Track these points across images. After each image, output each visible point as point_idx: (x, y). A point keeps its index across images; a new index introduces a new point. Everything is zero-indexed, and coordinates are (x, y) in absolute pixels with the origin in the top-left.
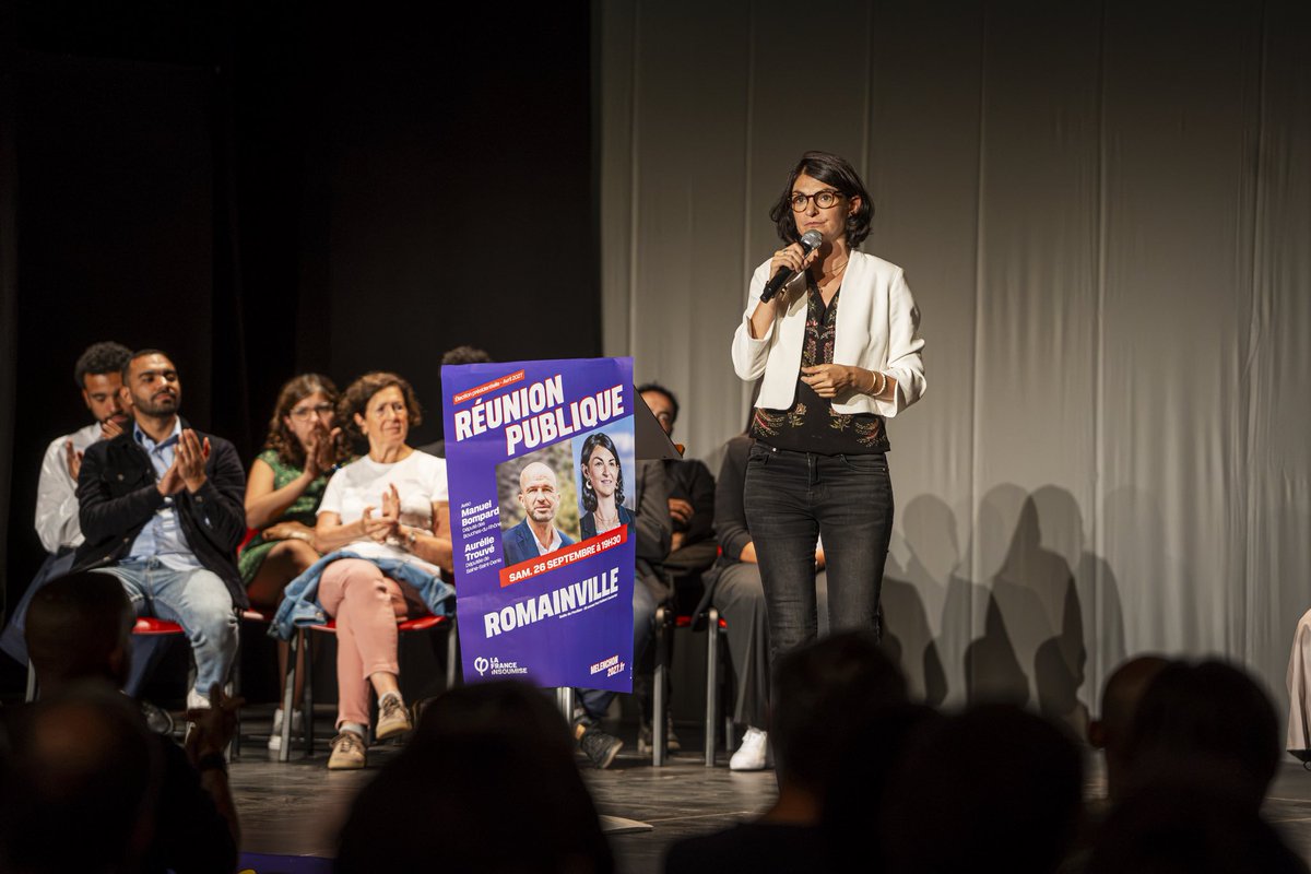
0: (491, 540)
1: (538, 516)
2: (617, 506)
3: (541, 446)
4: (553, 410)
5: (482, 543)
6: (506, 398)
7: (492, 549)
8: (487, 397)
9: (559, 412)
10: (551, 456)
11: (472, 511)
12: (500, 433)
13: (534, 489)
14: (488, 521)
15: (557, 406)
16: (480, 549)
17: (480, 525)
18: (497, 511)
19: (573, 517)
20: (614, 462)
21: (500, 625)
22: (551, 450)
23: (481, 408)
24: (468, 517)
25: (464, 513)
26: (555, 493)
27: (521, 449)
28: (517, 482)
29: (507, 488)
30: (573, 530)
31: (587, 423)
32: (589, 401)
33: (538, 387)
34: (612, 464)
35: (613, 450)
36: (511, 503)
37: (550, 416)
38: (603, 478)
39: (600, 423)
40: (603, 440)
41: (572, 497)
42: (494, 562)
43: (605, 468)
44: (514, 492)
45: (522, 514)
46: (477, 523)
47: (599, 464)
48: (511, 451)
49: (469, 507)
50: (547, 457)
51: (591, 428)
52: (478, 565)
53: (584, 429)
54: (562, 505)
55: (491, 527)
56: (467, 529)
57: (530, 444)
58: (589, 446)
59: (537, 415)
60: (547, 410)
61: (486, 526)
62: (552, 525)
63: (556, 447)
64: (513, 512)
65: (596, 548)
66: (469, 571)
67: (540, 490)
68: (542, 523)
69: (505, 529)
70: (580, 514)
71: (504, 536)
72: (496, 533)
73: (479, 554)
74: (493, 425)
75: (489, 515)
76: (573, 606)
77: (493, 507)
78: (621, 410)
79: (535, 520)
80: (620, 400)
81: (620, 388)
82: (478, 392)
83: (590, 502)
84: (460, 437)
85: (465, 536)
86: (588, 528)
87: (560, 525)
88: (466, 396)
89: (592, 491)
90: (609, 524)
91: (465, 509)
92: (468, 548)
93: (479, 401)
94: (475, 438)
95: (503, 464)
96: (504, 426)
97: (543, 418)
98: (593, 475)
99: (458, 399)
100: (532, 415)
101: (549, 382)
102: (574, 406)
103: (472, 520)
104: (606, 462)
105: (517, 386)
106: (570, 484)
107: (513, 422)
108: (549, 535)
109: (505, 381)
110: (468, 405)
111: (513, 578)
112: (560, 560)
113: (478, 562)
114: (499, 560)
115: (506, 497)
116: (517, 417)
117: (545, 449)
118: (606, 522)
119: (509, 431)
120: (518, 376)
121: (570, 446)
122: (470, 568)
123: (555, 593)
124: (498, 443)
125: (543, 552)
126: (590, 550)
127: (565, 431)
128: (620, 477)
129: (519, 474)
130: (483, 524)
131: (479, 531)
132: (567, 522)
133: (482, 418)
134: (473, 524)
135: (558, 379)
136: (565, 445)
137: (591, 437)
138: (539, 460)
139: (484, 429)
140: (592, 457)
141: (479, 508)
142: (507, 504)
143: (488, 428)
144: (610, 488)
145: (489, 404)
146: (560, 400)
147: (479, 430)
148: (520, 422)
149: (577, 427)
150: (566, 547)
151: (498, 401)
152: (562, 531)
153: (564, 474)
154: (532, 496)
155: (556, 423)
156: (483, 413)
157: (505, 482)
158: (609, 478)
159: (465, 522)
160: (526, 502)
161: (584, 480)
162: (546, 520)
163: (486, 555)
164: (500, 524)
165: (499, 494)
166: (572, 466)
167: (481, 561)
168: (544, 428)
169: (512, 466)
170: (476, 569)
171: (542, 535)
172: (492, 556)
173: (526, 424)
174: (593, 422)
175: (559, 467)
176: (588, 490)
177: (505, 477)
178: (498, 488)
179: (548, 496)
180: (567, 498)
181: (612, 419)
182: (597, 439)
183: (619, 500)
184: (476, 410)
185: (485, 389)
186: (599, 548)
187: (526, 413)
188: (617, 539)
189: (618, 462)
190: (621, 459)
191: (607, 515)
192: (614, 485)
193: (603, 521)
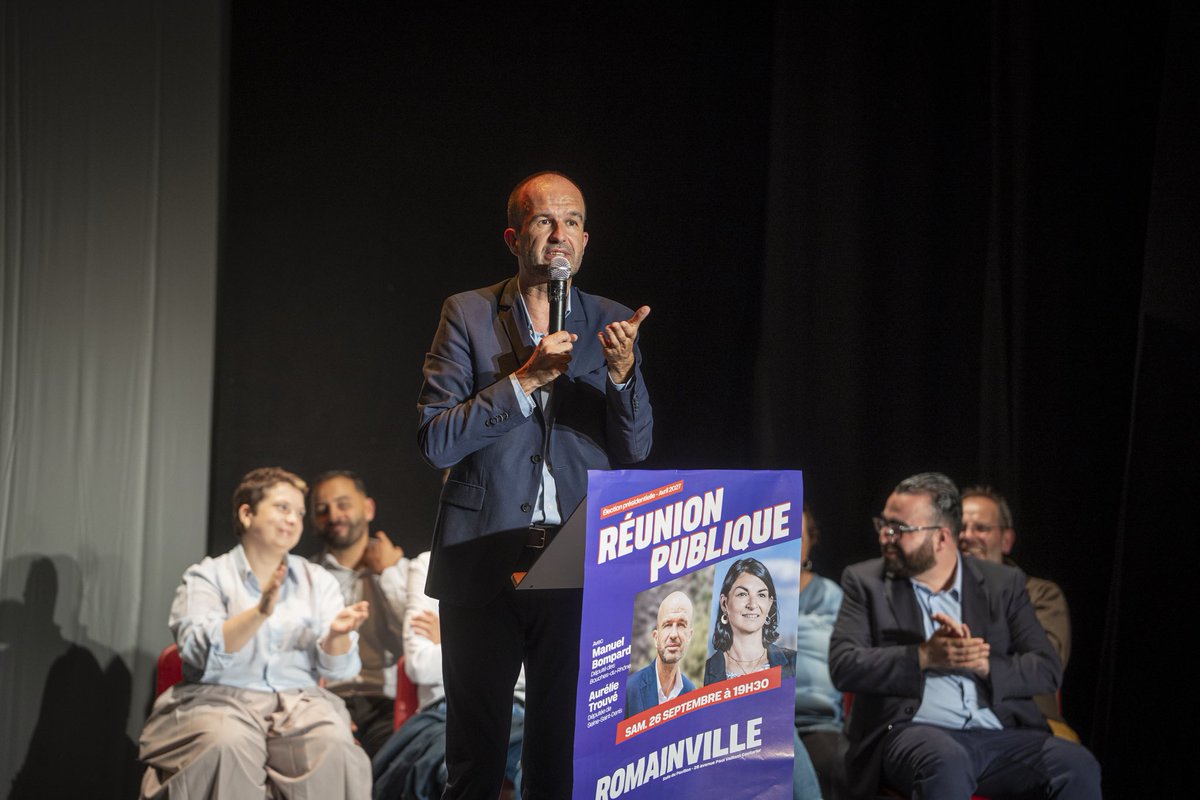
0: (617, 686)
1: (668, 656)
2: (765, 645)
3: (685, 572)
4: (706, 530)
5: (607, 690)
6: (659, 512)
7: (614, 698)
8: (640, 511)
9: (713, 531)
10: (694, 584)
11: (604, 650)
12: (643, 556)
13: (669, 624)
14: (619, 663)
15: (712, 524)
16: (604, 697)
17: (610, 667)
18: (628, 650)
19: (700, 658)
20: (766, 593)
21: (609, 792)
22: (695, 577)
23: (631, 524)
24: (598, 658)
25: (595, 653)
26: (688, 629)
27: (665, 573)
28: (654, 615)
29: (644, 622)
30: (696, 674)
31: (737, 546)
32: (745, 520)
33: (695, 501)
34: (762, 595)
36: (645, 640)
37: (702, 536)
38: (746, 611)
39: (752, 546)
40: (752, 567)
41: (704, 632)
42: (615, 713)
43: (750, 600)
44: (650, 627)
45: (653, 653)
46: (607, 665)
47: (741, 594)
48: (654, 577)
49: (601, 646)
51: (741, 552)
52: (599, 718)
53: (733, 553)
54: (692, 643)
55: (620, 669)
56: (595, 673)
57: (674, 569)
58: (733, 574)
59: (689, 534)
60: (700, 529)
61: (615, 669)
62: (678, 668)
63: (700, 574)
64: (645, 651)
65: (722, 695)
66: (591, 725)
67: (675, 624)
68: (668, 664)
69: (632, 673)
71: (630, 680)
72: (620, 678)
73: (603, 703)
74: (641, 545)
75: (620, 655)
76: (679, 765)
77: (625, 646)
78: (786, 532)
79: (664, 661)
80: (786, 520)
81: (787, 507)
82: (630, 504)
83: (723, 639)
84: (602, 559)
85: (592, 681)
86: (714, 671)
87: (686, 667)
88: (616, 509)
89: (728, 627)
90: (749, 666)
91: (596, 647)
92: (593, 696)
93: (629, 516)
94: (619, 561)
95: (644, 593)
96: (652, 546)
97: (694, 538)
98: (731, 607)
99: (606, 512)
100: (684, 534)
101: (709, 496)
102: (729, 525)
103: (603, 661)
104: (754, 592)
105: (672, 499)
106: (704, 617)
107: (663, 542)
108: (672, 678)
109: (661, 493)
110: (616, 520)
111: (630, 732)
112: (677, 709)
113: (600, 713)
114: (620, 711)
115: (640, 633)
116: (667, 536)
117: (689, 576)
118: (744, 665)
119: (656, 553)
120: (676, 487)
121: (714, 573)
122: (591, 721)
123: (664, 750)
124: (643, 567)
125: (662, 700)
126: (714, 697)
127: (712, 554)
128: (773, 610)
129: (658, 606)
130: (613, 666)
131: (606, 675)
132: (694, 664)
133: (630, 537)
134: (603, 666)
135: (720, 492)
136: (708, 571)
137: (737, 562)
138: (680, 589)
139: (630, 550)
140: (734, 586)
141: (611, 647)
142: (641, 643)
143: (634, 548)
144: (756, 623)
145: (640, 519)
146: (717, 518)
147: (625, 550)
148: (669, 543)
149: (726, 550)
150: (687, 693)
151: (650, 516)
152: (686, 675)
153: (701, 606)
154: (666, 632)
155: (706, 546)
156: (632, 530)
157: (643, 615)
158: (757, 611)
159: (595, 664)
160: (658, 638)
161: (720, 613)
162: (674, 661)
163: (609, 705)
164: (629, 666)
165: (634, 630)
166: (710, 597)
167: (603, 712)
168: (693, 550)
169: (654, 595)
170: (597, 722)
171: (665, 680)
172: (614, 706)
173: (675, 545)
174: (744, 545)
175: (698, 597)
176: (722, 625)
177: (644, 609)
178: (635, 622)
179: (681, 632)
180: (698, 634)
181: (771, 542)
182: (744, 565)
183: (769, 635)
184: (624, 526)
185: (638, 501)
186: (728, 694)
187: (677, 532)
188: (762, 685)
189: (772, 593)
190: (778, 591)
191: (748, 654)
192: (762, 620)
193: (739, 662)
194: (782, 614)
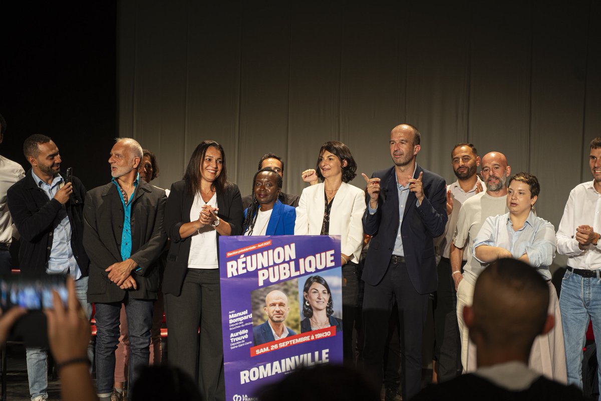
0: (246, 331)
1: (276, 319)
2: (328, 316)
3: (279, 282)
4: (288, 262)
5: (241, 333)
6: (259, 255)
7: (246, 336)
8: (247, 254)
9: (292, 264)
10: (286, 287)
11: (236, 315)
12: (255, 274)
13: (274, 305)
14: (245, 321)
15: (291, 260)
16: (239, 336)
17: (240, 323)
18: (251, 316)
19: (296, 320)
20: (326, 292)
21: (249, 377)
22: (285, 284)
23: (244, 260)
24: (233, 319)
25: (230, 317)
26: (286, 307)
27: (267, 283)
28: (264, 301)
29: (258, 303)
30: (296, 327)
31: (309, 270)
32: (311, 258)
33: (280, 249)
34: (324, 293)
35: (326, 285)
36: (260, 312)
37: (286, 265)
38: (318, 300)
39: (317, 270)
40: (319, 280)
41: (297, 309)
42: (248, 343)
43: (319, 295)
44: (262, 306)
45: (266, 318)
46: (238, 322)
47: (315, 292)
48: (261, 283)
49: (234, 313)
50: (283, 288)
52: (237, 345)
53: (306, 273)
54: (290, 313)
55: (247, 324)
56: (232, 325)
57: (272, 280)
58: (309, 283)
59: (278, 264)
60: (284, 262)
61: (244, 324)
62: (284, 324)
63: (289, 282)
64: (261, 317)
65: (310, 338)
66: (232, 348)
67: (277, 305)
68: (277, 323)
69: (255, 326)
70: (301, 319)
71: (254, 329)
72: (249, 328)
73: (239, 339)
74: (250, 269)
75: (246, 318)
77: (249, 313)
78: (333, 264)
79: (273, 321)
80: (332, 258)
81: (332, 252)
82: (242, 251)
83: (308, 312)
84: (229, 275)
85: (231, 329)
86: (306, 327)
87: (288, 324)
88: (234, 253)
89: (310, 307)
90: (321, 325)
91: (231, 314)
92: (232, 335)
93: (242, 256)
94: (239, 276)
95: (256, 291)
96: (257, 270)
97: (282, 266)
98: (310, 298)
99: (229, 254)
100: (275, 264)
101: (287, 247)
102: (301, 261)
103: (236, 320)
104: (321, 292)
105: (267, 249)
106: (296, 303)
107: (263, 268)
108: (281, 329)
109: (259, 246)
110: (236, 258)
111: (258, 352)
112: (287, 343)
113: (238, 343)
114: (251, 342)
115: (257, 309)
116: (266, 265)
117: (282, 283)
118: (319, 324)
119: (260, 273)
120: (267, 244)
121: (297, 282)
122: (233, 346)
123: (283, 361)
124: (254, 279)
125: (277, 338)
126: (307, 339)
127: (294, 274)
128: (330, 300)
129: (265, 296)
130: (242, 323)
131: (239, 327)
132: (293, 323)
133: (244, 265)
134: (236, 322)
135: (293, 245)
136: (294, 281)
137: (311, 277)
138: (278, 289)
139: (245, 271)
140: (311, 288)
141: (240, 314)
142: (257, 313)
143: (247, 270)
144: (323, 306)
145: (249, 258)
146: (293, 257)
147: (241, 272)
148: (267, 268)
149: (302, 272)
150: (291, 336)
151: (254, 256)
152: (290, 328)
153: (293, 297)
154: (273, 308)
155: (290, 270)
156: (245, 262)
157: (256, 300)
158: (322, 300)
159: (231, 321)
160: (268, 311)
161: (305, 301)
162: (280, 321)
163: (243, 340)
164: (252, 323)
165: (253, 307)
166: (297, 293)
167: (240, 342)
168: (282, 272)
169: (261, 292)
170: (236, 347)
171: (276, 329)
172: (246, 340)
173: (271, 269)
174: (313, 270)
175: (290, 293)
176: (307, 306)
177: (256, 298)
178: (252, 304)
179: (282, 308)
180: (293, 310)
181: (326, 268)
182: (314, 279)
183: (329, 312)
184: (240, 261)
185: (247, 250)
186: (313, 338)
187: (271, 263)
188: (328, 334)
189: (329, 292)
190: (332, 291)
191: (320, 320)
192: (326, 304)
193: (316, 323)
194: (335, 302)
